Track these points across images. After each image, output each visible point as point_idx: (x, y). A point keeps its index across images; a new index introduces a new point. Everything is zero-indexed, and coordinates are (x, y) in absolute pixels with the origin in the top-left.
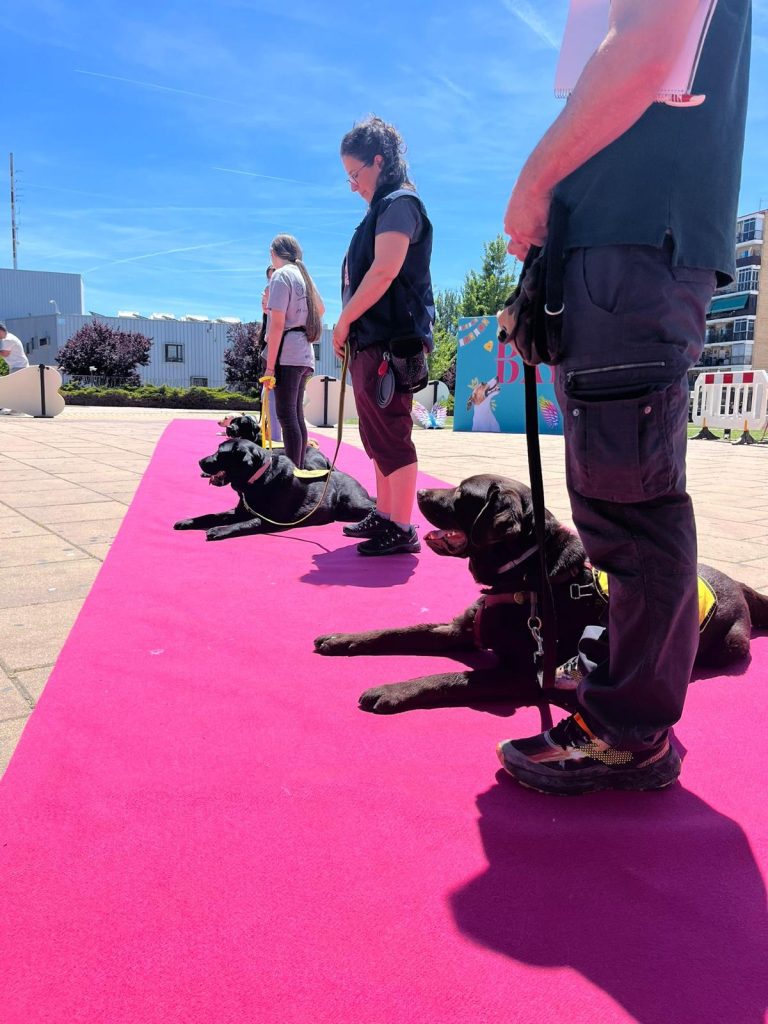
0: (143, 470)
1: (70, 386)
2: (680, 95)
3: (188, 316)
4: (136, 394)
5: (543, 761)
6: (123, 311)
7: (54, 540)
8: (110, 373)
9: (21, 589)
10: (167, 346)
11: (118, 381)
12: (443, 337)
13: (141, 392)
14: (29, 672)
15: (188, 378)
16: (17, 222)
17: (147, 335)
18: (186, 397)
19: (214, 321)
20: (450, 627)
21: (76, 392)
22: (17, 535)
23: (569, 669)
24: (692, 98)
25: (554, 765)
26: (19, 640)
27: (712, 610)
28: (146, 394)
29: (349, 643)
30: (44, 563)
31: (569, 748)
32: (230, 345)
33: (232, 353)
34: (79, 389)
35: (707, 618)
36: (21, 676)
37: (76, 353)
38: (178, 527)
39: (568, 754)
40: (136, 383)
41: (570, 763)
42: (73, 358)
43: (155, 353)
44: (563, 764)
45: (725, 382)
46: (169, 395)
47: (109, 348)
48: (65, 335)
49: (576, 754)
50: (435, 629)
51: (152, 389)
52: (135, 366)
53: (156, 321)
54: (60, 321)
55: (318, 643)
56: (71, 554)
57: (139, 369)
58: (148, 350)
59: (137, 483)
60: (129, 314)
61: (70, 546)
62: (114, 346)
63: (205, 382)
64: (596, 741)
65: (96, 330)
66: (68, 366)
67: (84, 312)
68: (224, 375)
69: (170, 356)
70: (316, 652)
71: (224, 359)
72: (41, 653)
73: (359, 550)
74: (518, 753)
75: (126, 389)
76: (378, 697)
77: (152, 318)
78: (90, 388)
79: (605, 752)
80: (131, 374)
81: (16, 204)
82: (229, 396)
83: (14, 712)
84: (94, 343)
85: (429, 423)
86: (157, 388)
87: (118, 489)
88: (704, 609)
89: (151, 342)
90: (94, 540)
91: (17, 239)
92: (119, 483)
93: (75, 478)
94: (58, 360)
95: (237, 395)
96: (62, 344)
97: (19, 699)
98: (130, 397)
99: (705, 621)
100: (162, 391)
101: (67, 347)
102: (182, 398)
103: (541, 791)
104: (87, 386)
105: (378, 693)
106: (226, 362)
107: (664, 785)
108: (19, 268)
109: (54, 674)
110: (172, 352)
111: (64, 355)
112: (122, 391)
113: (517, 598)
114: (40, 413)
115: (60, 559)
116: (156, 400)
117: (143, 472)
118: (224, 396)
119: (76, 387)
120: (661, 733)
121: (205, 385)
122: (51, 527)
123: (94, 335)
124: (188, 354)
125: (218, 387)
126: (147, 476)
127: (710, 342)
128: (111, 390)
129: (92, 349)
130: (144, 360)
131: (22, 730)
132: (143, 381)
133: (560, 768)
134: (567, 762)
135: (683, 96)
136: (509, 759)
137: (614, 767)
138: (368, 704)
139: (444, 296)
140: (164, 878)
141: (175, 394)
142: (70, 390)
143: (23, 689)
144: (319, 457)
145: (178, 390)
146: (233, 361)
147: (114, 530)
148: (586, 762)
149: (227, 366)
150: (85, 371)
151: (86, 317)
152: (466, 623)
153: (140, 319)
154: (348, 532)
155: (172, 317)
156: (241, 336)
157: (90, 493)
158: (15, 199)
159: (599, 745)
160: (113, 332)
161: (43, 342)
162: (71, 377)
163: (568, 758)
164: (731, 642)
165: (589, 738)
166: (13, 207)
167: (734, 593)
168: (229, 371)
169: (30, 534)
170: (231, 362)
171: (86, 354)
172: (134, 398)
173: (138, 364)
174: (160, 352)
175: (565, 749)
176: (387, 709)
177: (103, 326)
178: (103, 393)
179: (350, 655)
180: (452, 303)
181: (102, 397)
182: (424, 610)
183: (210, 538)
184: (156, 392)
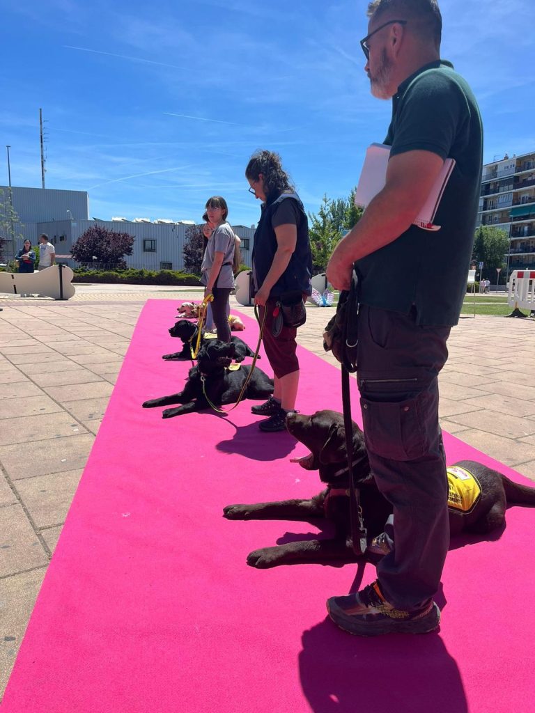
0: (124, 352)
1: (80, 270)
2: (426, 223)
3: (159, 220)
4: (123, 275)
5: (354, 614)
6: (115, 217)
7: (66, 417)
8: (106, 261)
9: (45, 459)
10: (144, 241)
11: (111, 266)
12: (334, 235)
13: (127, 274)
14: (48, 530)
15: (159, 264)
16: (44, 157)
17: (131, 234)
18: (157, 277)
19: (177, 223)
20: (310, 502)
21: (83, 274)
22: (43, 412)
23: (380, 541)
24: (433, 227)
25: (360, 617)
26: (43, 504)
27: (478, 498)
28: (130, 275)
29: (245, 512)
30: (59, 437)
31: (370, 607)
32: (188, 241)
33: (189, 247)
34: (85, 272)
35: (475, 503)
36: (44, 533)
37: (83, 247)
38: (145, 405)
39: (369, 610)
40: (124, 267)
41: (370, 617)
42: (81, 250)
43: (137, 247)
44: (365, 617)
45: (531, 277)
46: (145, 275)
47: (105, 243)
48: (76, 234)
49: (374, 611)
50: (300, 504)
51: (134, 272)
52: (123, 256)
53: (138, 223)
54: (74, 224)
55: (226, 510)
56: (76, 430)
57: (126, 258)
58: (132, 244)
59: (121, 364)
60: (119, 219)
61: (76, 423)
62: (108, 242)
63: (170, 266)
64: (386, 603)
65: (96, 231)
66: (79, 256)
67: (90, 218)
68: (183, 262)
69: (146, 247)
70: (224, 516)
71: (183, 251)
72: (56, 515)
73: (260, 427)
74: (338, 608)
75: (117, 271)
76: (259, 557)
77: (134, 221)
78: (93, 271)
79: (391, 610)
80: (120, 261)
81: (44, 143)
82: (187, 276)
83: (39, 562)
84: (96, 239)
85: (322, 303)
86: (138, 271)
87: (108, 370)
88: (473, 498)
89: (134, 239)
90: (91, 416)
91: (46, 167)
92: (109, 364)
93: (80, 359)
94: (71, 252)
95: (192, 275)
96: (74, 240)
97: (42, 551)
98: (119, 277)
99: (473, 505)
100: (141, 273)
101: (78, 243)
102: (154, 278)
103: (351, 633)
104: (91, 270)
105: (259, 555)
106: (184, 253)
107: (428, 631)
108: (46, 188)
109: (64, 531)
110: (148, 244)
111: (76, 248)
112: (114, 273)
113: (347, 492)
114: (59, 297)
115: (69, 434)
116: (136, 279)
117: (125, 354)
118: (183, 276)
119: (83, 271)
120: (426, 600)
121: (171, 268)
122: (64, 405)
123: (96, 235)
124: (159, 246)
125: (179, 269)
126: (127, 357)
127: (528, 236)
128: (106, 273)
129: (94, 244)
130: (129, 251)
131: (44, 577)
132: (128, 265)
133: (363, 619)
134: (367, 615)
135: (428, 225)
136: (332, 611)
137: (397, 619)
138: (252, 561)
139: (337, 204)
140: (122, 689)
141: (150, 275)
142: (79, 272)
143: (44, 544)
144: (242, 344)
145: (152, 272)
146: (189, 252)
147: (104, 406)
148: (380, 616)
149: (185, 255)
150: (90, 260)
151: (91, 221)
152: (319, 501)
153: (126, 223)
154: (255, 411)
155: (148, 221)
156: (195, 235)
157: (90, 374)
158: (43, 140)
159: (388, 606)
160: (109, 232)
161: (62, 238)
162: (80, 264)
163: (369, 613)
164: (490, 519)
165: (382, 601)
166: (42, 146)
167: (495, 484)
168: (186, 258)
169: (51, 412)
170: (187, 252)
171: (90, 247)
172: (122, 278)
173: (125, 254)
174: (140, 245)
175: (367, 607)
176: (264, 565)
177: (102, 228)
178: (102, 274)
179: (245, 520)
180: (342, 208)
181: (101, 277)
182: (298, 480)
183: (166, 416)
184: (137, 273)
